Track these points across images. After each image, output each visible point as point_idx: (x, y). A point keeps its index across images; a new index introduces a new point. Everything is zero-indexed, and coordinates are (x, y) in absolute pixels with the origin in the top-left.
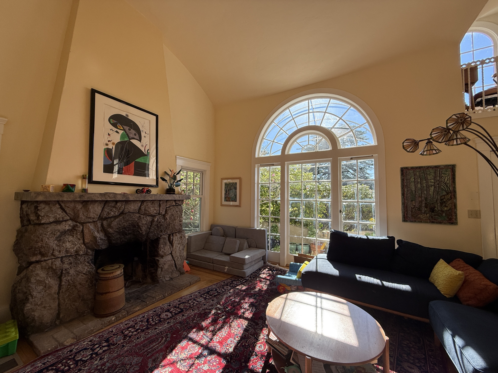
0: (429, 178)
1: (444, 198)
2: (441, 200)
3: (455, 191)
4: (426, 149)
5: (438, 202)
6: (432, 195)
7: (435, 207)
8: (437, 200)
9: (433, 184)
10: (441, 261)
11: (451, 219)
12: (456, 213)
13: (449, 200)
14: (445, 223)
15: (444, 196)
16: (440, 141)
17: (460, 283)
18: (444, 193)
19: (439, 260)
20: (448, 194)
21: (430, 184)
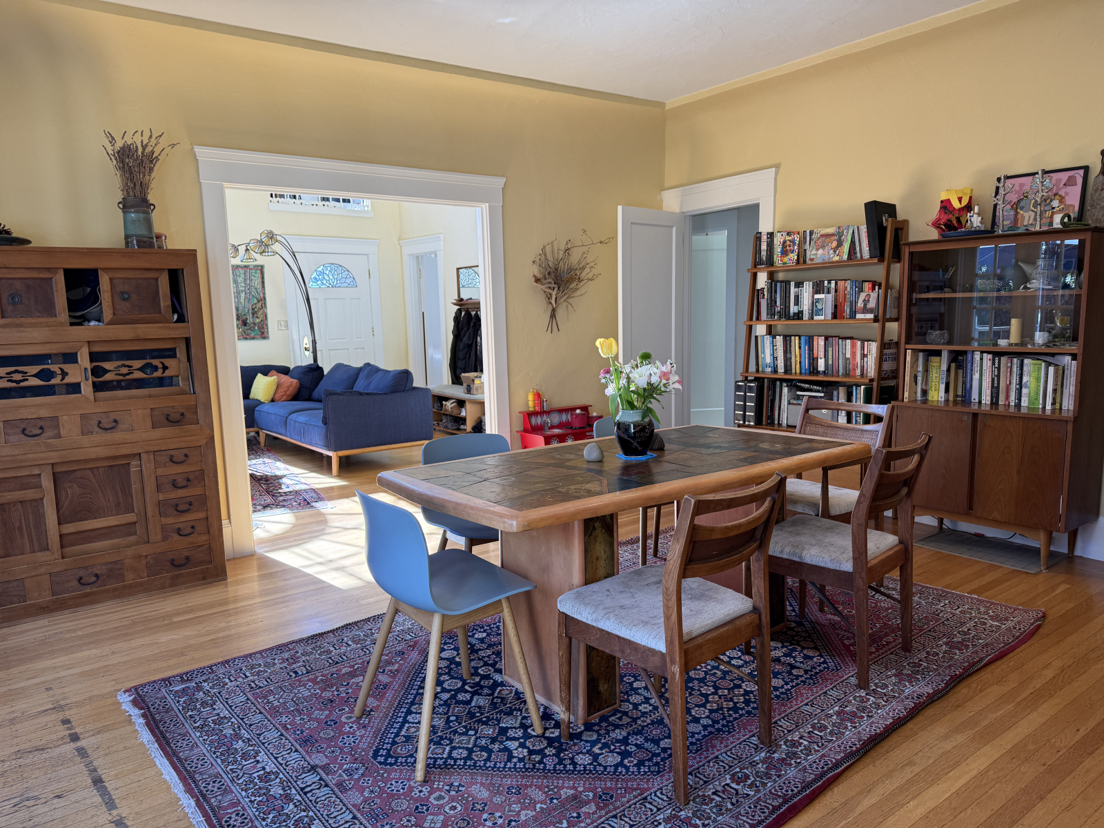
0: (239, 281)
1: (256, 307)
2: (253, 309)
3: (265, 298)
4: (245, 258)
5: (250, 311)
6: (243, 304)
7: (247, 319)
8: (248, 310)
9: (243, 289)
10: (259, 374)
11: (263, 333)
12: (267, 325)
13: (260, 309)
14: (258, 339)
15: (255, 304)
16: (256, 251)
17: (275, 387)
18: (256, 301)
19: (256, 375)
20: (259, 301)
21: (240, 288)
